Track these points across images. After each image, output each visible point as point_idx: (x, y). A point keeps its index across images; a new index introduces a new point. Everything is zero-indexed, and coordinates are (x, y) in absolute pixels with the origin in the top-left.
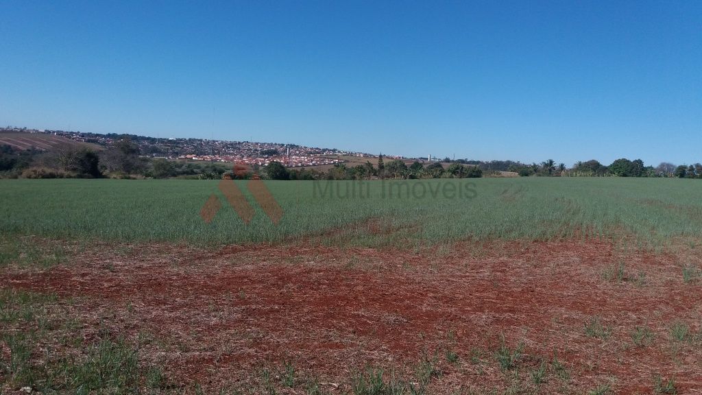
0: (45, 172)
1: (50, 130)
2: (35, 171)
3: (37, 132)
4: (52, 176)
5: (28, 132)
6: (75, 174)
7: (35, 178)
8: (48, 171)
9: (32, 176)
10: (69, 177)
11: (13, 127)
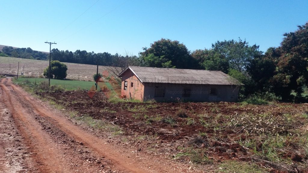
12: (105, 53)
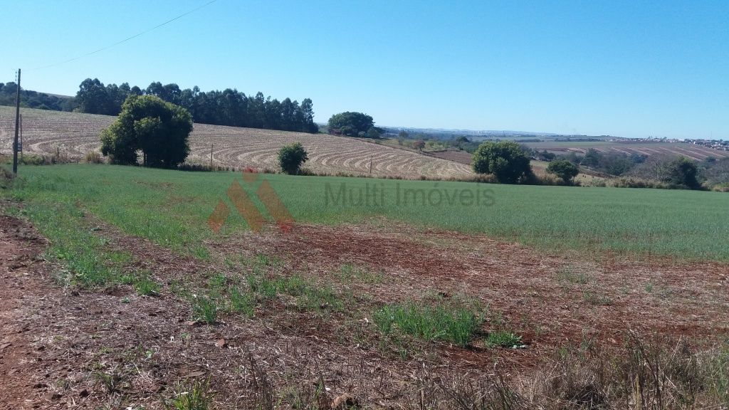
0: (633, 182)
1: (690, 138)
2: (624, 181)
3: (677, 141)
4: (641, 186)
5: (668, 142)
6: (667, 185)
7: (622, 187)
8: (637, 180)
9: (619, 185)
10: (660, 187)
11: (654, 137)
12: (229, 91)
